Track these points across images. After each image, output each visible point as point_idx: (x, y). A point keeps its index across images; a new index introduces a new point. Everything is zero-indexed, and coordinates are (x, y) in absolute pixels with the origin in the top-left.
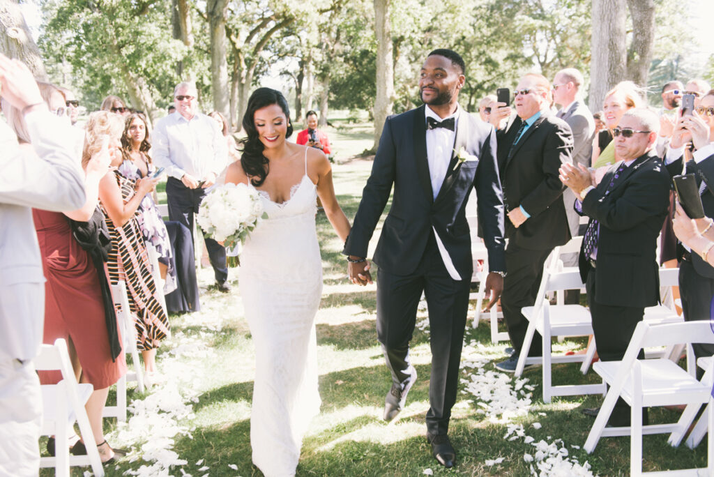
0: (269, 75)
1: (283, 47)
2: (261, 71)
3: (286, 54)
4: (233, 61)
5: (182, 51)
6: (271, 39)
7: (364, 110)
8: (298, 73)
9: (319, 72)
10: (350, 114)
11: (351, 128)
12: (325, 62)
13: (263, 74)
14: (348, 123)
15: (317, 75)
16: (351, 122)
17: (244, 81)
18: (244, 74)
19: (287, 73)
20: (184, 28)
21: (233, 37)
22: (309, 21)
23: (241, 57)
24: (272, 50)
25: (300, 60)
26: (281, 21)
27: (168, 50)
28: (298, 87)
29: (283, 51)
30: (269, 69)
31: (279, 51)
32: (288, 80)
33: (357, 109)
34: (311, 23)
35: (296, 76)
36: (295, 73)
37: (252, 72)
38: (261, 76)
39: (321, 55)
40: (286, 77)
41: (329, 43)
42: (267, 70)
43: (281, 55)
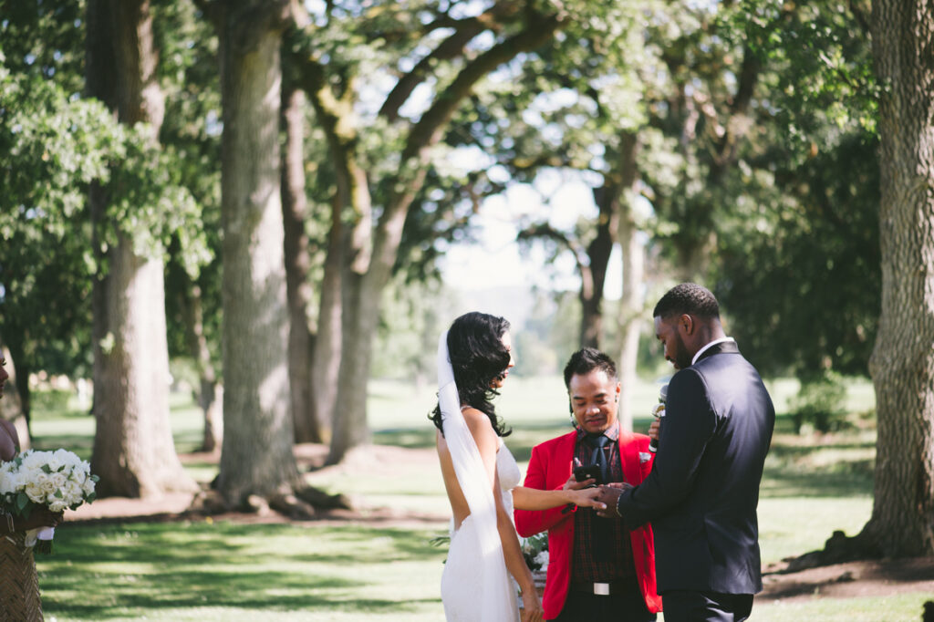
0: (474, 241)
1: (531, 132)
2: (443, 225)
3: (543, 161)
4: (332, 191)
5: (105, 142)
6: (475, 99)
7: (860, 380)
8: (592, 235)
9: (668, 228)
10: (802, 393)
11: (806, 451)
12: (695, 188)
13: (450, 239)
14: (797, 431)
15: (657, 238)
16: (807, 429)
17: (362, 265)
18: (363, 235)
19: (544, 231)
20: (129, 59)
21: (326, 96)
22: (617, 29)
23: (357, 170)
24: (489, 142)
25: (598, 181)
26: (517, 27)
27: (48, 142)
28: (589, 292)
29: (534, 148)
30: (474, 221)
31: (518, 148)
32: (551, 260)
33: (830, 375)
34: (624, 35)
35: (581, 245)
36: (579, 232)
37: (396, 226)
38: (440, 244)
39: (674, 161)
40: (539, 248)
41: (710, 110)
42: (464, 223)
43: (521, 163)
